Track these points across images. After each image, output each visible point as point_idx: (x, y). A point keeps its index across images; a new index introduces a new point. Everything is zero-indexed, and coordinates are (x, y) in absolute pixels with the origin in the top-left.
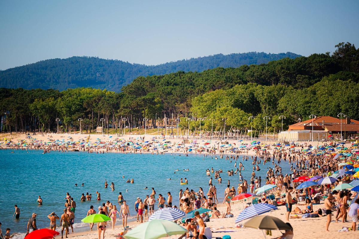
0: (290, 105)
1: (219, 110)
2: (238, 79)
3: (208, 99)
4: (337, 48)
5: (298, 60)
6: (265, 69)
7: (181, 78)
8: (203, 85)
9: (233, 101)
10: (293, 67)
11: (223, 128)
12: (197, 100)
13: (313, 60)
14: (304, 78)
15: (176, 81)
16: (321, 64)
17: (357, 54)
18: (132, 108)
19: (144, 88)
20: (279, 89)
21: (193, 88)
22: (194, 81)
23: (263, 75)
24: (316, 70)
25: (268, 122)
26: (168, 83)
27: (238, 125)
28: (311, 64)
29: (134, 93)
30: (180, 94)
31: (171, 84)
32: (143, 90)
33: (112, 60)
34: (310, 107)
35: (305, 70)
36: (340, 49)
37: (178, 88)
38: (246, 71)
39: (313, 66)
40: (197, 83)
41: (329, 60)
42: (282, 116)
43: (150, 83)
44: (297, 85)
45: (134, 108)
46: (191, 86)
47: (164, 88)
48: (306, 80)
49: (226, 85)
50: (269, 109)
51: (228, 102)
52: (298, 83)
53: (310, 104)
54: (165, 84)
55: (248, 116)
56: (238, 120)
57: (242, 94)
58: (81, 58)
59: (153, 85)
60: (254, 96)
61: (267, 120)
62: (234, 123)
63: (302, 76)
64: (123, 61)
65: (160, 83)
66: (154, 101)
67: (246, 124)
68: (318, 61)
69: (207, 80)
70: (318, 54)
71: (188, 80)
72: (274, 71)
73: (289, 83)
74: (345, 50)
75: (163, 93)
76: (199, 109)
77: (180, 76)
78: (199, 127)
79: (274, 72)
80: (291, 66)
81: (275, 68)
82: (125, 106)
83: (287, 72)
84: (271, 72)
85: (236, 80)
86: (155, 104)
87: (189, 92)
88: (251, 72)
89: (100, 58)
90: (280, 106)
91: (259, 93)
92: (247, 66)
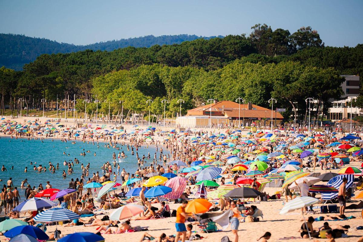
0: (196, 88)
1: (116, 92)
2: (148, 59)
3: (110, 80)
4: (253, 30)
5: (212, 41)
6: (178, 50)
7: (88, 57)
8: (110, 65)
9: (136, 83)
10: (206, 48)
11: (120, 112)
12: (98, 81)
13: (228, 41)
14: (216, 60)
15: (83, 60)
16: (235, 46)
17: (273, 37)
18: (30, 88)
19: (47, 67)
20: (186, 71)
21: (99, 68)
22: (101, 61)
23: (175, 56)
24: (231, 52)
25: (166, 107)
26: (73, 61)
27: (135, 109)
28: (226, 46)
29: (36, 71)
30: (85, 74)
31: (77, 63)
32: (46, 69)
33: (39, 38)
34: (213, 90)
35: (219, 52)
36: (256, 31)
37: (84, 68)
38: (157, 51)
39: (227, 48)
40: (104, 62)
41: (244, 42)
42: (181, 100)
43: (54, 61)
44: (209, 67)
45: (33, 88)
46: (97, 66)
47: (68, 67)
48: (218, 62)
49: (134, 65)
50: (174, 92)
51: (131, 84)
52: (210, 66)
53: (213, 87)
54: (70, 63)
55: (147, 99)
56: (135, 103)
57: (146, 75)
58: (7, 35)
59: (57, 63)
60: (159, 77)
61: (165, 104)
62: (131, 107)
63: (215, 58)
64: (51, 40)
65: (65, 62)
66: (55, 80)
67: (144, 108)
68: (233, 43)
69: (115, 60)
70: (233, 35)
71: (95, 59)
72: (186, 52)
73: (200, 65)
74: (261, 32)
75: (66, 72)
76: (100, 90)
77: (87, 54)
78: (96, 110)
79: (186, 54)
80: (204, 47)
81: (187, 49)
82: (23, 85)
83: (200, 54)
84: (183, 53)
85: (146, 61)
86: (56, 83)
87: (95, 72)
88: (163, 52)
89: (26, 36)
90: (185, 90)
91: (164, 75)
92: (159, 46)
